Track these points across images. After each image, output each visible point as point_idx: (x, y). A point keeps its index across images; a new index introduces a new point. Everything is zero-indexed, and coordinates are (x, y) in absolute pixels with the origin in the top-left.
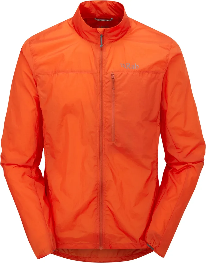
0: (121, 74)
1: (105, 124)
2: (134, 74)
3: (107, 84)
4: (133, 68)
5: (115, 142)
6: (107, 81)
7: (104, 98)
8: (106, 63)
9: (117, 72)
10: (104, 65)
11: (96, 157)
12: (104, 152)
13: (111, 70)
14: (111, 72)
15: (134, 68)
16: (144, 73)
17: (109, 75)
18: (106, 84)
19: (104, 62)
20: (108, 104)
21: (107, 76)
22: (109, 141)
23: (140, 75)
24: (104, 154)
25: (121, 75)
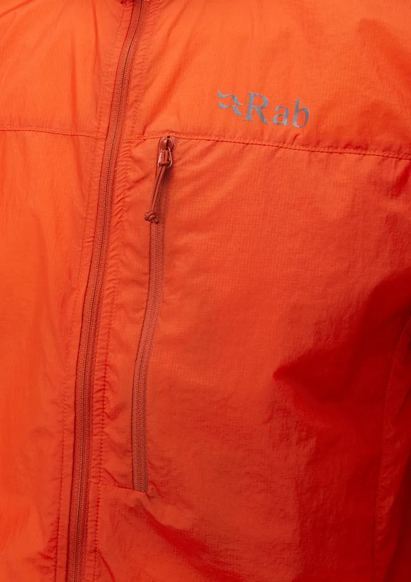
0: (213, 145)
1: (100, 394)
2: (281, 151)
3: (132, 191)
4: (280, 118)
5: (149, 497)
6: (133, 176)
7: (111, 262)
8: (147, 88)
9: (195, 134)
10: (133, 95)
11: (48, 558)
12: (90, 538)
13: (165, 122)
14: (164, 132)
15: (285, 122)
16: (339, 150)
17: (152, 145)
18: (128, 193)
19: (134, 82)
20: (128, 295)
21: (138, 152)
22: (121, 486)
23: (310, 162)
24: (88, 548)
25: (209, 150)
